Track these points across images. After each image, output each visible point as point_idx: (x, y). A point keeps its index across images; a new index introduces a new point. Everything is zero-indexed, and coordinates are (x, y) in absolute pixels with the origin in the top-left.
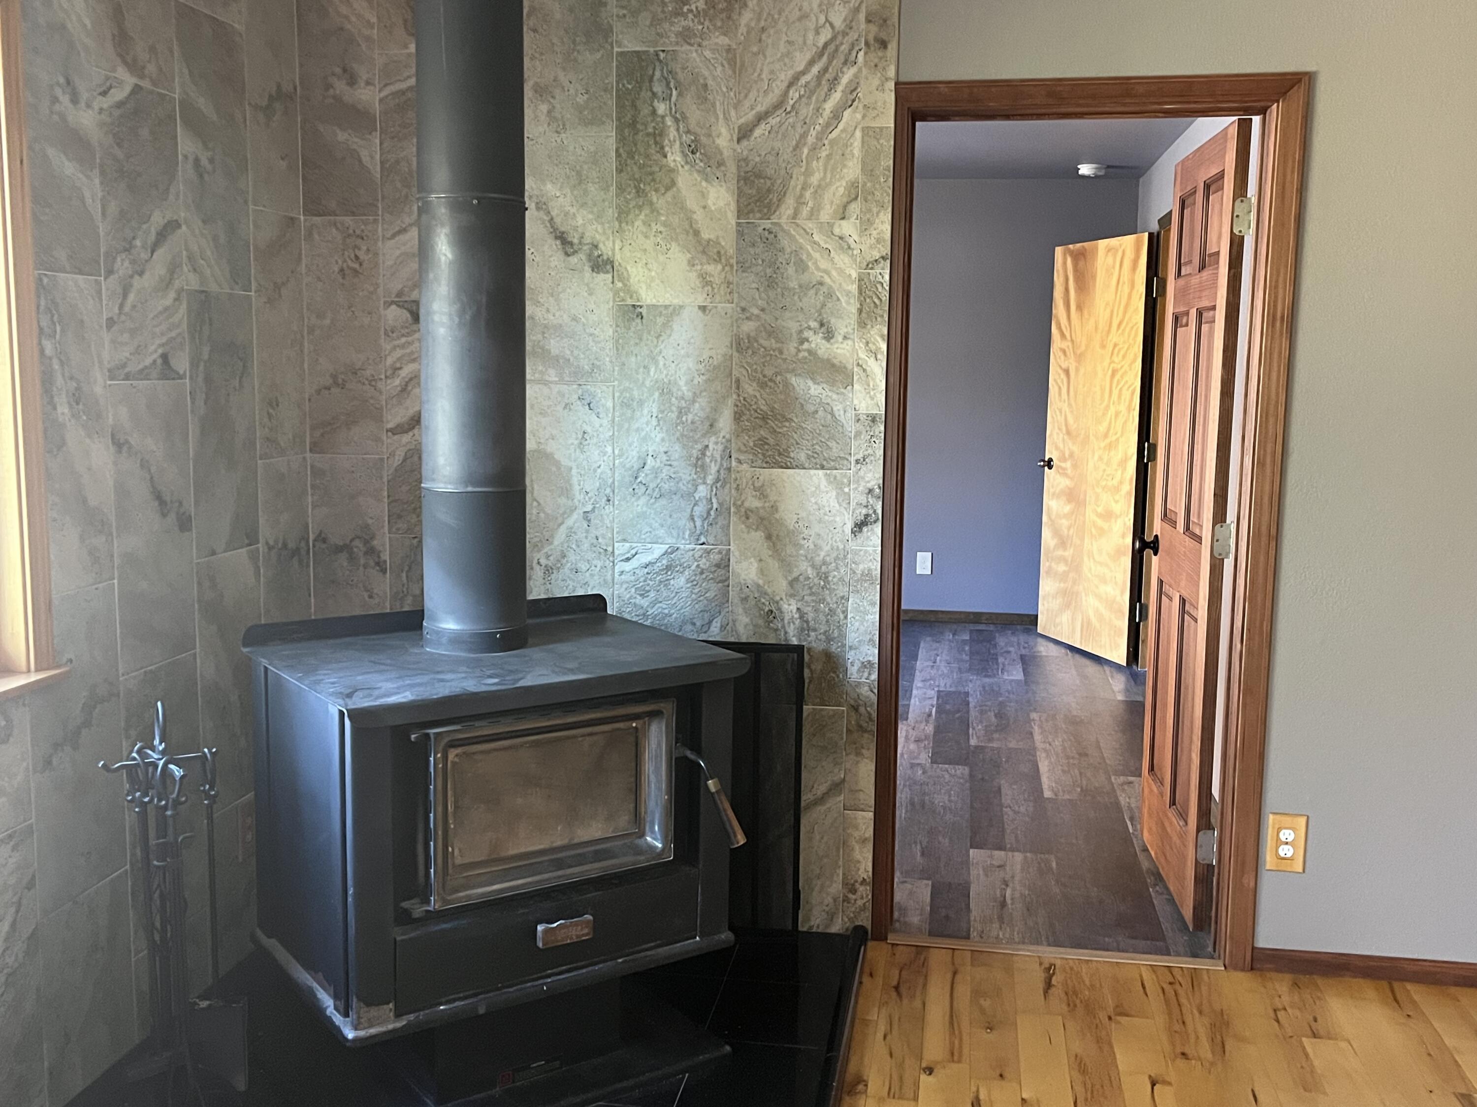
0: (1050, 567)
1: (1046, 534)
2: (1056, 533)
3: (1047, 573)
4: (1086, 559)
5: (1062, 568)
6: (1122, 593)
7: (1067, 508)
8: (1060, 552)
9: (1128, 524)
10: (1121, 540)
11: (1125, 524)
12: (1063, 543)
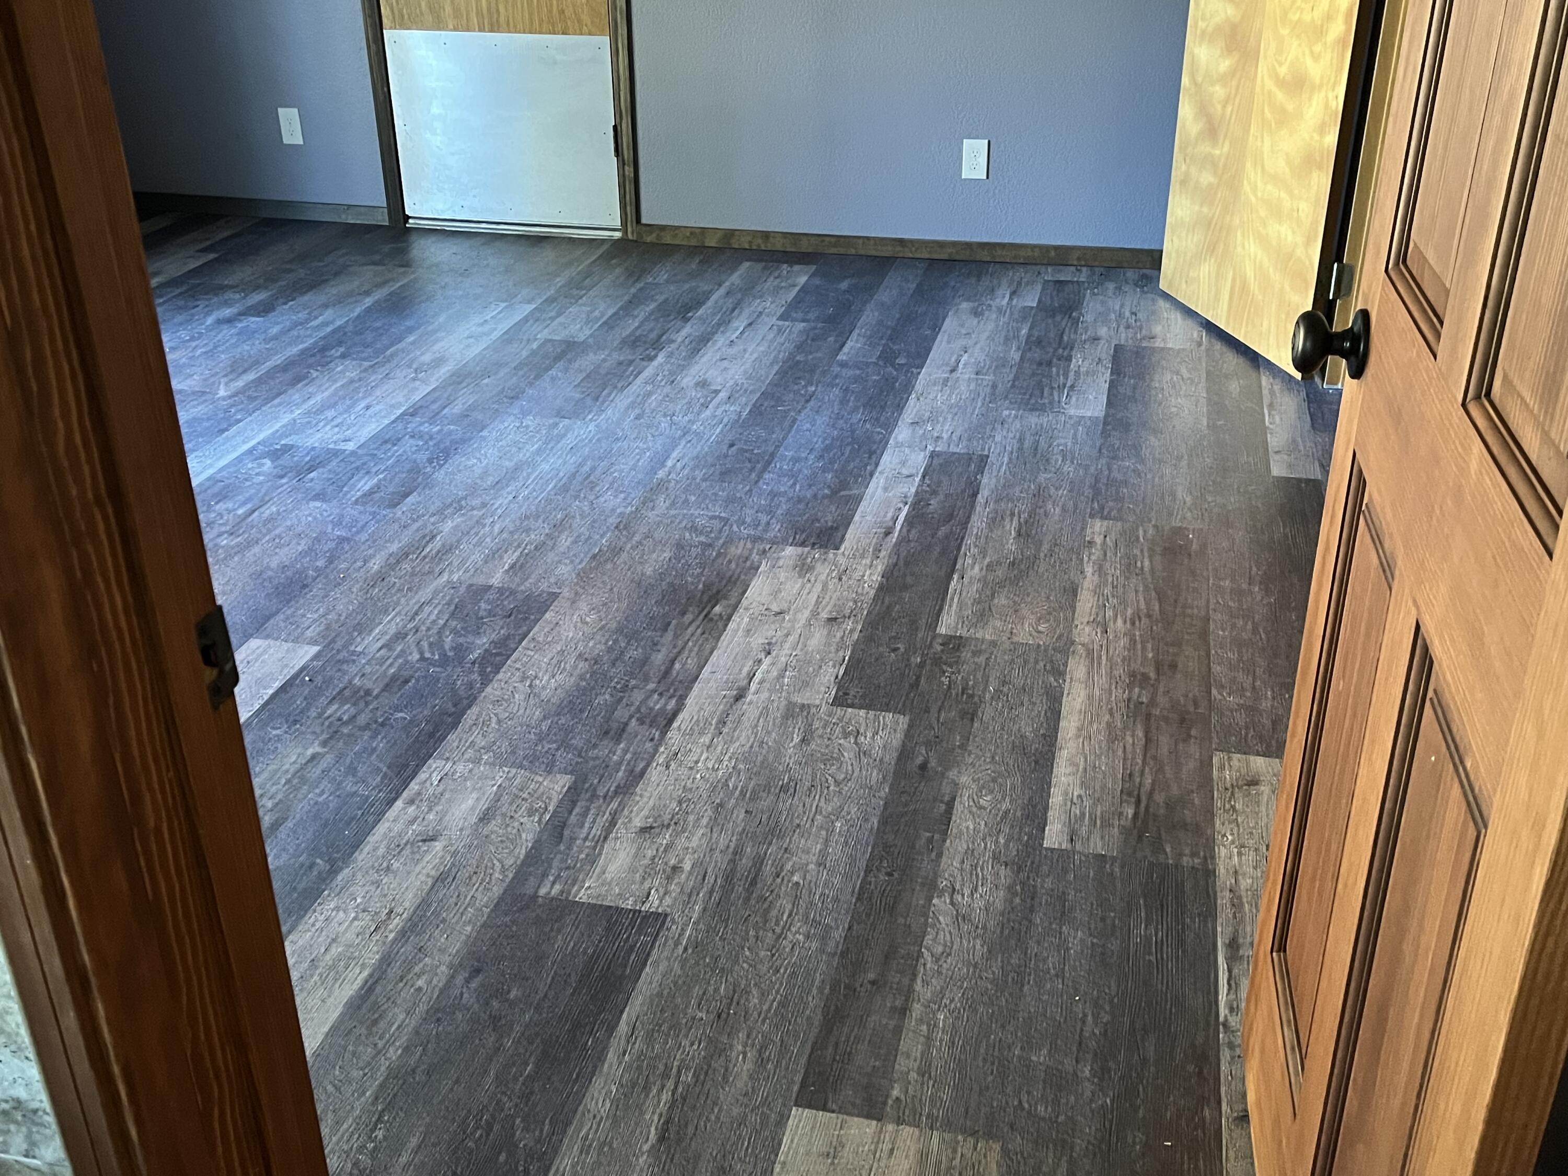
0: (1187, 175)
1: (1186, 111)
2: (1203, 110)
3: (1184, 182)
4: (1248, 165)
5: (1207, 178)
6: (1308, 243)
7: (1225, 65)
8: (1205, 148)
9: (1334, 104)
10: (1316, 137)
11: (1327, 105)
12: (1212, 131)
